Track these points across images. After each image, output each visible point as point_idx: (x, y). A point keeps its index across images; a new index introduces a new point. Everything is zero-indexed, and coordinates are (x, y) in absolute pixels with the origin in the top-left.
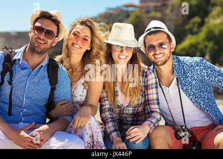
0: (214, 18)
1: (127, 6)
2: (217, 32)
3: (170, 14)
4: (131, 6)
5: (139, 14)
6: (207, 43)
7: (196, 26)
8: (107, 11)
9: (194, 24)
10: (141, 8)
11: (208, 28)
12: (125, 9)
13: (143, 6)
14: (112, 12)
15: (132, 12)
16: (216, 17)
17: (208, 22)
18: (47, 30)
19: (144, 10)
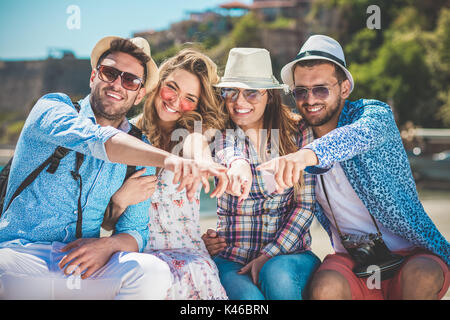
0: (402, 30)
1: (228, 7)
2: (407, 57)
3: (315, 22)
4: (236, 7)
5: (251, 23)
6: (389, 81)
7: (366, 45)
8: (188, 18)
9: (362, 42)
10: (255, 10)
11: (391, 50)
12: (224, 13)
13: (260, 6)
14: (196, 19)
15: (239, 19)
16: (405, 28)
17: (391, 38)
18: (125, 73)
19: (261, 16)
